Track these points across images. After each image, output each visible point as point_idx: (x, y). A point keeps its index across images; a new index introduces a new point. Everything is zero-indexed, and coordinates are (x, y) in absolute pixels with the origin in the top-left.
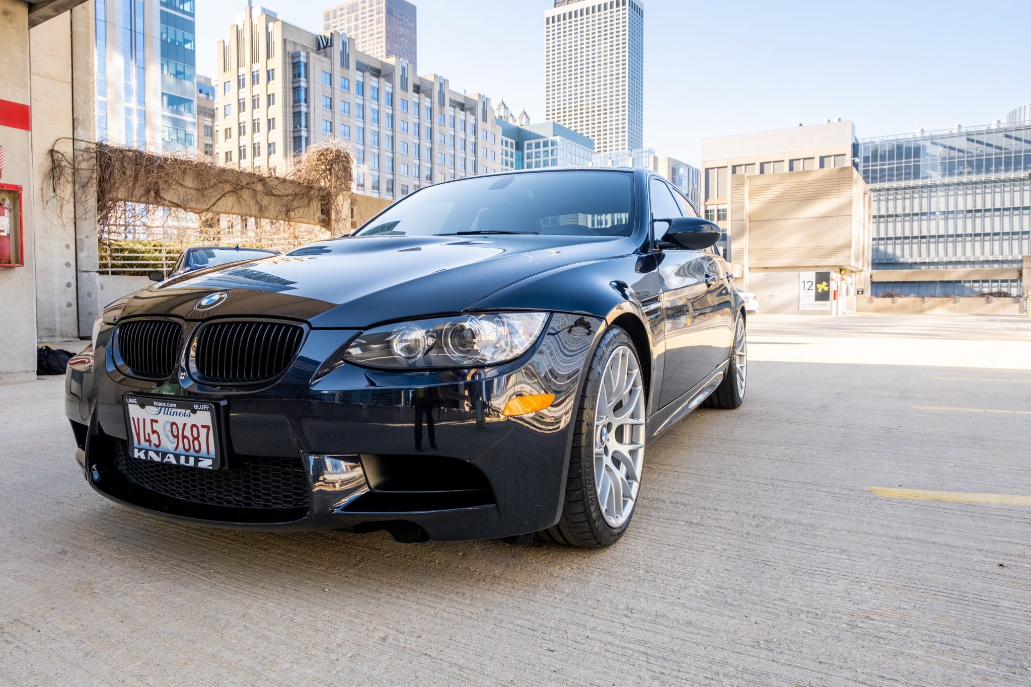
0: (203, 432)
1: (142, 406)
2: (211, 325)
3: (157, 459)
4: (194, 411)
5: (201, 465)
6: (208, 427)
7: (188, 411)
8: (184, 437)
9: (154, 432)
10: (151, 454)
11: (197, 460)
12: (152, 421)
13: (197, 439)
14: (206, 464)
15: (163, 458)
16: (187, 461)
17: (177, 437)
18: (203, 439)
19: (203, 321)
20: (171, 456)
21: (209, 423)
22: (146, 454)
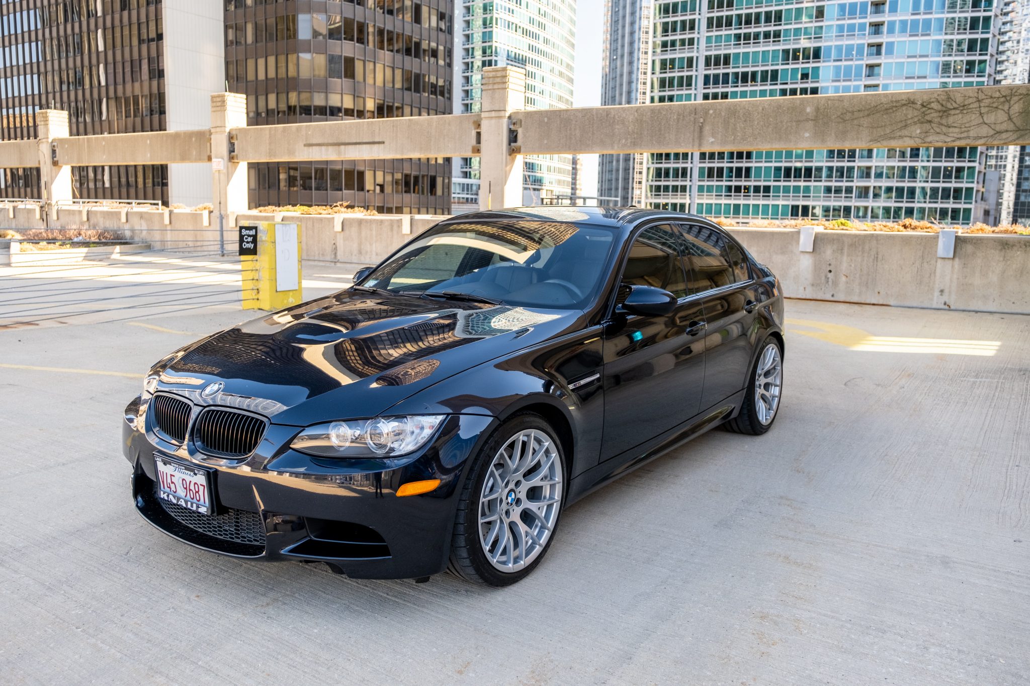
0: (201, 488)
1: (165, 464)
2: (209, 411)
3: (175, 501)
4: (195, 474)
5: (200, 510)
6: (204, 486)
7: (192, 473)
8: (190, 490)
9: (172, 483)
10: (171, 496)
11: (198, 507)
12: (171, 475)
13: (198, 492)
14: (203, 510)
15: (178, 501)
16: (192, 506)
17: (186, 488)
18: (201, 493)
19: (205, 407)
20: (183, 501)
21: (205, 484)
22: (168, 496)
